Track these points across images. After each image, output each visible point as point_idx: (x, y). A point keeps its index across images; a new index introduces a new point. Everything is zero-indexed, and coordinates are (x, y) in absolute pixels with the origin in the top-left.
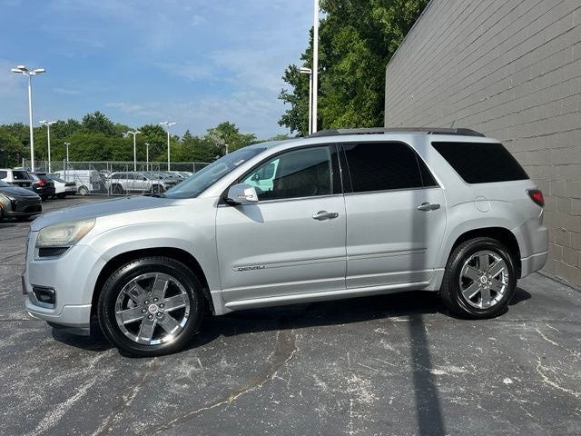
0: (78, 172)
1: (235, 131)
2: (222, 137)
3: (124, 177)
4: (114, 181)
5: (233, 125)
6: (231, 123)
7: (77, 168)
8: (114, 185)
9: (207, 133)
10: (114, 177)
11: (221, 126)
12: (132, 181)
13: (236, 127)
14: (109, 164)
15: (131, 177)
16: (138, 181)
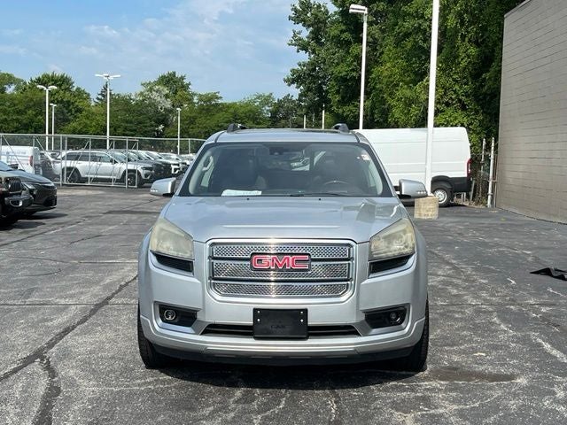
0: (16, 148)
1: (185, 87)
2: (167, 96)
3: (84, 158)
4: (69, 164)
5: (183, 78)
6: (178, 75)
7: (13, 142)
8: (69, 169)
9: (142, 89)
10: (69, 157)
11: (163, 78)
12: (94, 164)
13: (186, 81)
14: (64, 139)
15: (94, 159)
16: (104, 164)
